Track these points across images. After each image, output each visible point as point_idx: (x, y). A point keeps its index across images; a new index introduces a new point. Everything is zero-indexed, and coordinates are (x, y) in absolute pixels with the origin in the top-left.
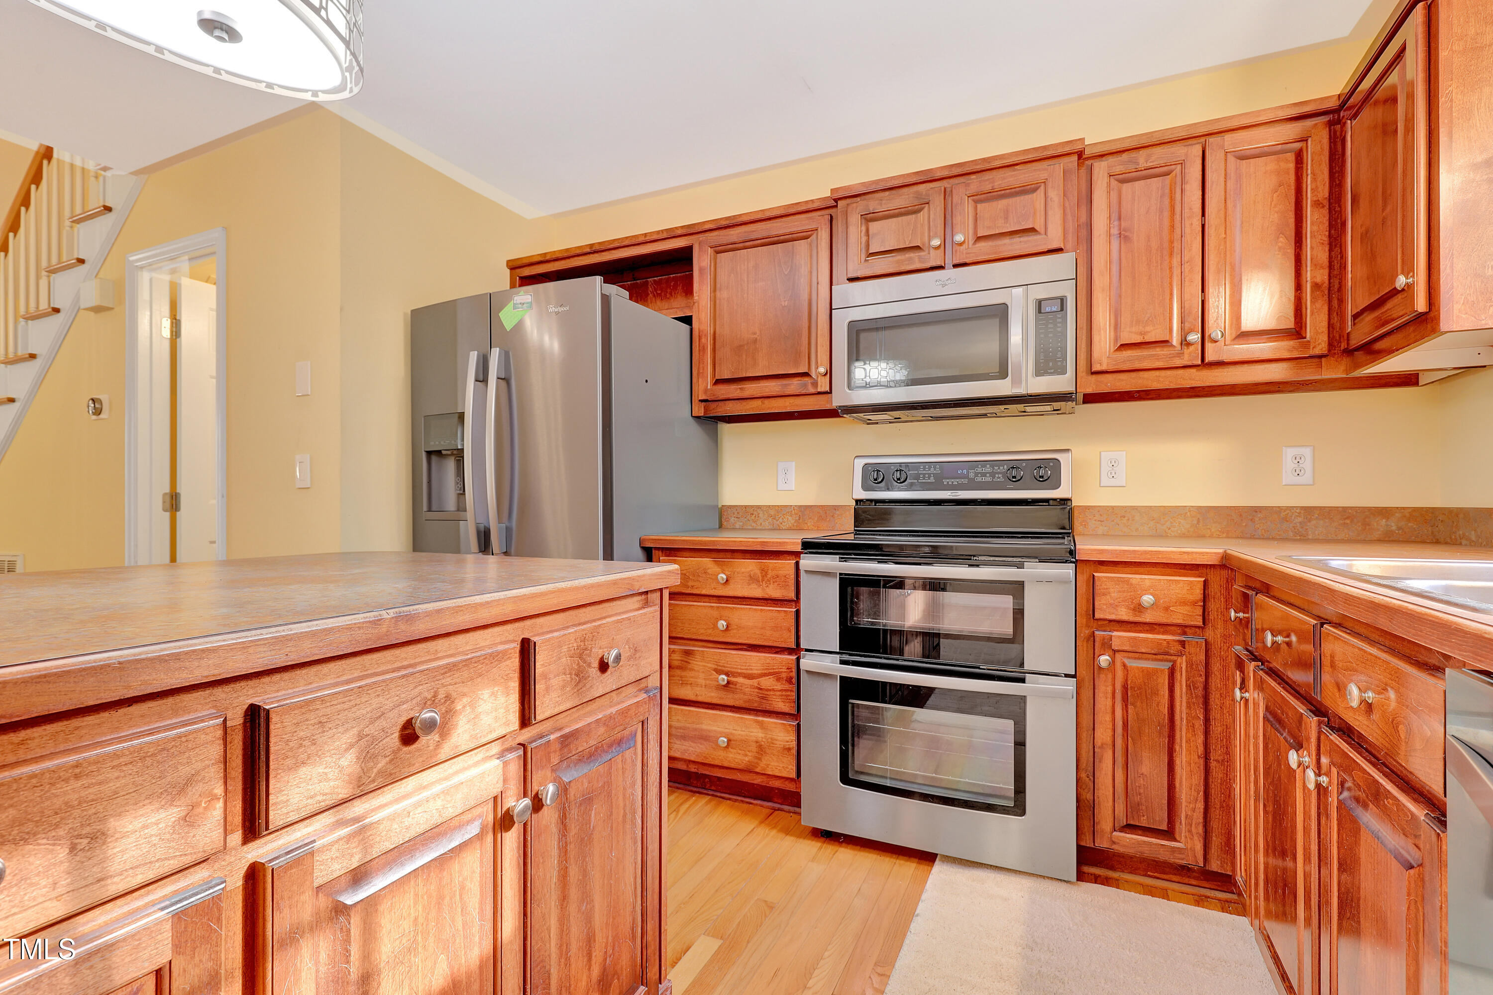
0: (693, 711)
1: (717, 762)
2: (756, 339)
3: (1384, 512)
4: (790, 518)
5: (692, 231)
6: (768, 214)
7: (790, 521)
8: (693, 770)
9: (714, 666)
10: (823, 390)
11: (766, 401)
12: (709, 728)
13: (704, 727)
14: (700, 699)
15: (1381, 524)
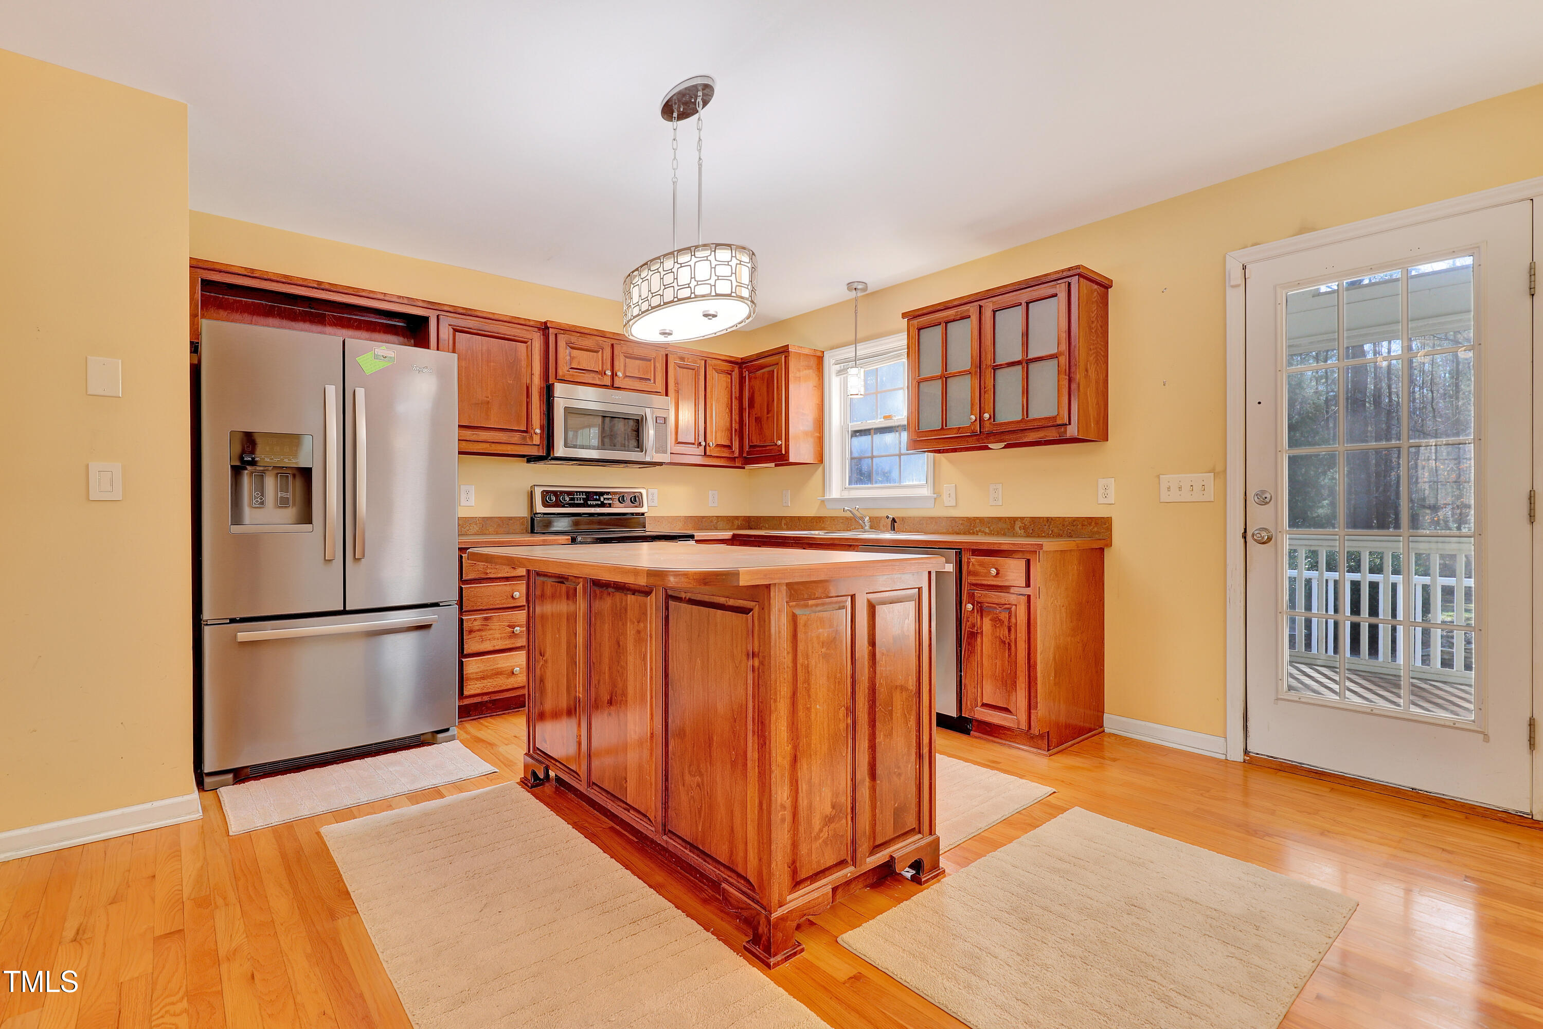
0: (490, 658)
1: (510, 687)
2: (489, 402)
3: (737, 518)
4: (475, 526)
5: (431, 305)
6: (496, 317)
7: (475, 528)
8: (486, 699)
9: (507, 624)
10: (536, 443)
11: (493, 445)
12: (503, 665)
13: (499, 666)
14: (497, 648)
15: (736, 522)
